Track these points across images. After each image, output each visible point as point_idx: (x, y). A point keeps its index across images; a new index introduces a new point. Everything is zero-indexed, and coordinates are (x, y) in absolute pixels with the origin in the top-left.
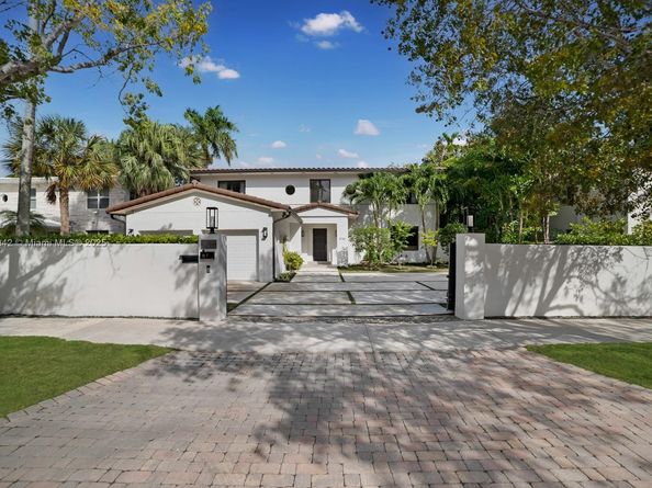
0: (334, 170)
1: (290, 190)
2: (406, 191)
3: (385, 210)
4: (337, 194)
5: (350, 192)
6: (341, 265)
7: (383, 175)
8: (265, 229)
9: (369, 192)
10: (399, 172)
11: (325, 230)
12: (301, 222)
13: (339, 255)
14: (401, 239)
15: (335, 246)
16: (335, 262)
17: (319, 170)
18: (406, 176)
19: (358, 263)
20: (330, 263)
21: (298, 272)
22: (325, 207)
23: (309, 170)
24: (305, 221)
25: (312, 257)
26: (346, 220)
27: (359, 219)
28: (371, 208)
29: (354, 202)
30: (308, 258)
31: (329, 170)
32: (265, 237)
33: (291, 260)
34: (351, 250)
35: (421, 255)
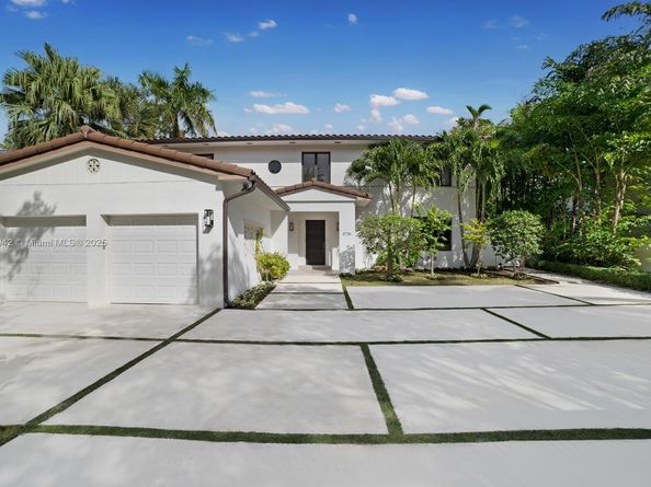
0: (335, 137)
1: (275, 167)
2: (440, 164)
3: (406, 194)
4: (339, 171)
5: (357, 170)
6: (346, 271)
7: (405, 144)
8: (209, 213)
9: (384, 166)
10: (425, 142)
11: (323, 223)
12: (287, 209)
13: (342, 257)
14: (435, 234)
15: (337, 245)
16: (336, 267)
17: (314, 138)
18: (437, 145)
19: (368, 267)
20: (330, 268)
21: (279, 285)
22: (322, 188)
23: (300, 138)
24: (294, 208)
25: (303, 260)
26: (353, 206)
27: (370, 206)
28: (387, 191)
29: (362, 183)
30: (297, 261)
31: (328, 137)
32: (209, 227)
33: (269, 266)
34: (360, 249)
35: (456, 257)
